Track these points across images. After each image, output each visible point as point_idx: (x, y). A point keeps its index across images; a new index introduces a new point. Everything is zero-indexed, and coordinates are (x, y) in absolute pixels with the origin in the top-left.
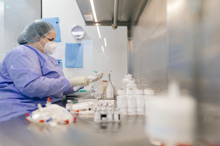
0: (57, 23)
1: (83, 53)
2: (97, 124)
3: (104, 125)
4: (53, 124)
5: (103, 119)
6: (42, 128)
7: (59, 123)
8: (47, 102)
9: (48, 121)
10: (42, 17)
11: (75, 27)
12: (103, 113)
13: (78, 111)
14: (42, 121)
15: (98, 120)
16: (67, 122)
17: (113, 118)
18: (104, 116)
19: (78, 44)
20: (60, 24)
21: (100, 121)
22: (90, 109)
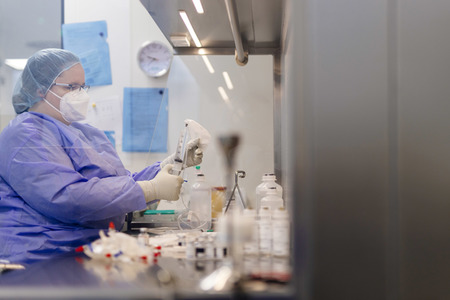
0: (102, 34)
1: (167, 113)
2: (191, 263)
3: (200, 265)
4: (125, 259)
5: (200, 255)
6: (108, 267)
7: (133, 260)
8: (110, 229)
9: (117, 255)
10: (63, 22)
11: (147, 47)
12: (200, 246)
13: (159, 248)
14: (109, 256)
15: (192, 257)
16: (144, 258)
17: (215, 255)
18: (200, 250)
19: (155, 89)
20: (110, 39)
21: (194, 259)
22: (180, 244)
